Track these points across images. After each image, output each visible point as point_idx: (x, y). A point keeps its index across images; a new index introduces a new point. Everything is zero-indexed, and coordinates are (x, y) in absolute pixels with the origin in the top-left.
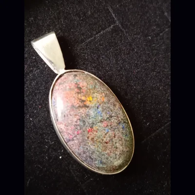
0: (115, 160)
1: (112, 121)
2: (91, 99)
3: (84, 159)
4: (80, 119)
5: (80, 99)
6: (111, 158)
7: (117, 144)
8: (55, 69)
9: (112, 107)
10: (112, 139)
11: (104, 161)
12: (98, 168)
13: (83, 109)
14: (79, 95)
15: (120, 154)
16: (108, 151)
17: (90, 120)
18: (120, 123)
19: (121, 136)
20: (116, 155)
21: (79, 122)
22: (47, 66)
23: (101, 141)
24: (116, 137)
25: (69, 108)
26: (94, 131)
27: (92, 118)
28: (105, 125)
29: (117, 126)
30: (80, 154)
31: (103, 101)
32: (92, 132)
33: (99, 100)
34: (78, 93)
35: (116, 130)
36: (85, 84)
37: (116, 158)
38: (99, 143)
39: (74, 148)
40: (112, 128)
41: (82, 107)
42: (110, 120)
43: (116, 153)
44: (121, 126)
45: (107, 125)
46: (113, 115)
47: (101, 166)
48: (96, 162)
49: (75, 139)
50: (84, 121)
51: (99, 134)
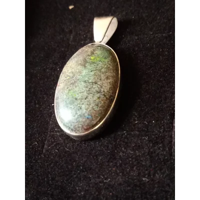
1: (94, 87)
4: (73, 72)
7: (83, 106)
9: (103, 78)
13: (81, 67)
15: (80, 115)
17: (79, 77)
20: (76, 113)
21: (70, 74)
27: (81, 75)
29: (94, 92)
31: (101, 70)
32: (73, 85)
33: (98, 67)
34: (89, 55)
37: (75, 116)
38: (71, 97)
40: (89, 91)
42: (93, 84)
45: (87, 87)
46: (99, 83)
50: (74, 75)
51: (76, 89)
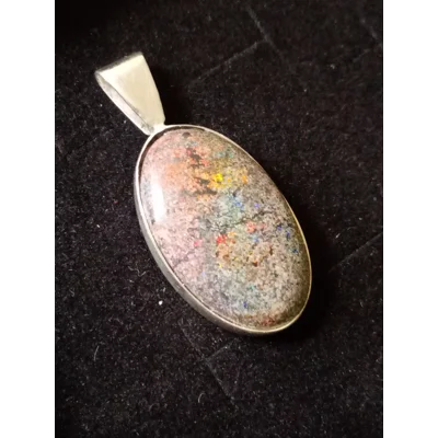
0: (275, 300)
1: (265, 221)
2: (221, 179)
3: (211, 299)
4: (199, 218)
5: (199, 178)
6: (265, 295)
7: (277, 268)
8: (143, 126)
9: (263, 195)
10: (266, 257)
11: (252, 301)
12: (240, 318)
13: (206, 196)
14: (197, 170)
15: (283, 287)
16: (258, 282)
17: (221, 219)
18: (280, 225)
19: (284, 251)
20: (275, 289)
21: (197, 224)
22: (129, 121)
23: (244, 261)
24: (275, 252)
25: (176, 196)
26: (229, 240)
27: (224, 214)
28: (252, 229)
29: (274, 231)
30: (201, 289)
31: (246, 183)
32: (224, 242)
33: (236, 179)
34: (194, 166)
35: (273, 239)
36: (207, 149)
37: (275, 296)
38: (241, 266)
39: (189, 276)
40: (264, 234)
41: (204, 193)
42: (260, 219)
43: (276, 285)
44: (283, 232)
45: (255, 230)
46: (266, 209)
47: (246, 312)
48: (236, 305)
49: (190, 256)
50: (208, 221)
51: (239, 246)
